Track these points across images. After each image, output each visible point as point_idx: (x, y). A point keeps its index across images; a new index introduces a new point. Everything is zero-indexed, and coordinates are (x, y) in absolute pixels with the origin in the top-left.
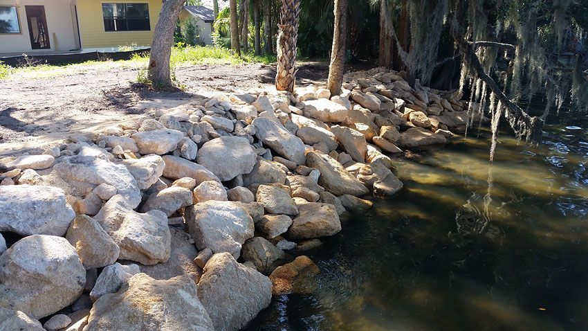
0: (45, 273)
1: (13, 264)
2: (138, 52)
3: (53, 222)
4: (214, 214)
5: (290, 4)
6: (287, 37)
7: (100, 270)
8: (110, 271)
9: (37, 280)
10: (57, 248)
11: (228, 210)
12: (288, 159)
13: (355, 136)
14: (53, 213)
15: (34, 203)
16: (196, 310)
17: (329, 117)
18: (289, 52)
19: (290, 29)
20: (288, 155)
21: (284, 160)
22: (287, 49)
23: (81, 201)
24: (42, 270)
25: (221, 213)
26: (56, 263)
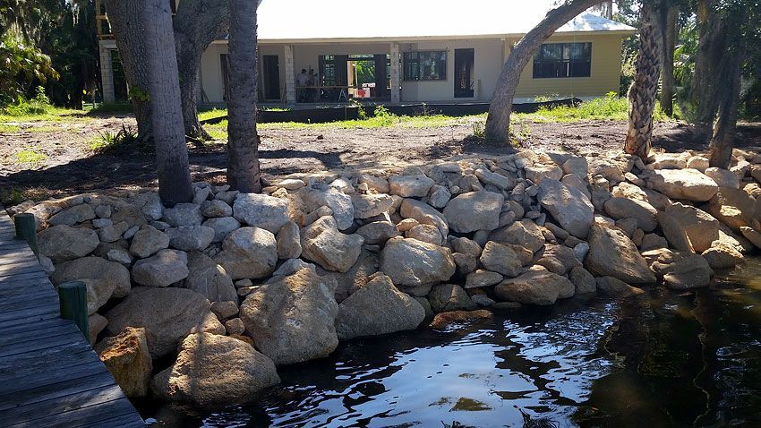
0: (247, 250)
1: (231, 240)
2: (545, 104)
3: (271, 222)
4: (404, 248)
5: (645, 49)
6: (640, 88)
7: (285, 260)
8: (289, 262)
9: (242, 253)
10: (263, 237)
11: (423, 249)
12: (561, 227)
13: (700, 219)
14: (274, 216)
15: (263, 207)
16: (327, 300)
17: (682, 193)
18: (642, 107)
19: (644, 79)
20: (562, 223)
21: (555, 227)
22: (640, 102)
23: (305, 215)
24: (245, 247)
25: (413, 249)
26: (257, 245)
